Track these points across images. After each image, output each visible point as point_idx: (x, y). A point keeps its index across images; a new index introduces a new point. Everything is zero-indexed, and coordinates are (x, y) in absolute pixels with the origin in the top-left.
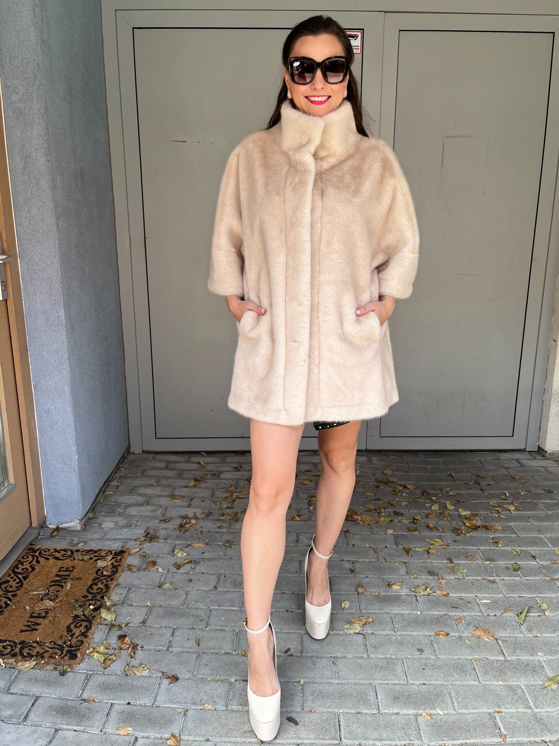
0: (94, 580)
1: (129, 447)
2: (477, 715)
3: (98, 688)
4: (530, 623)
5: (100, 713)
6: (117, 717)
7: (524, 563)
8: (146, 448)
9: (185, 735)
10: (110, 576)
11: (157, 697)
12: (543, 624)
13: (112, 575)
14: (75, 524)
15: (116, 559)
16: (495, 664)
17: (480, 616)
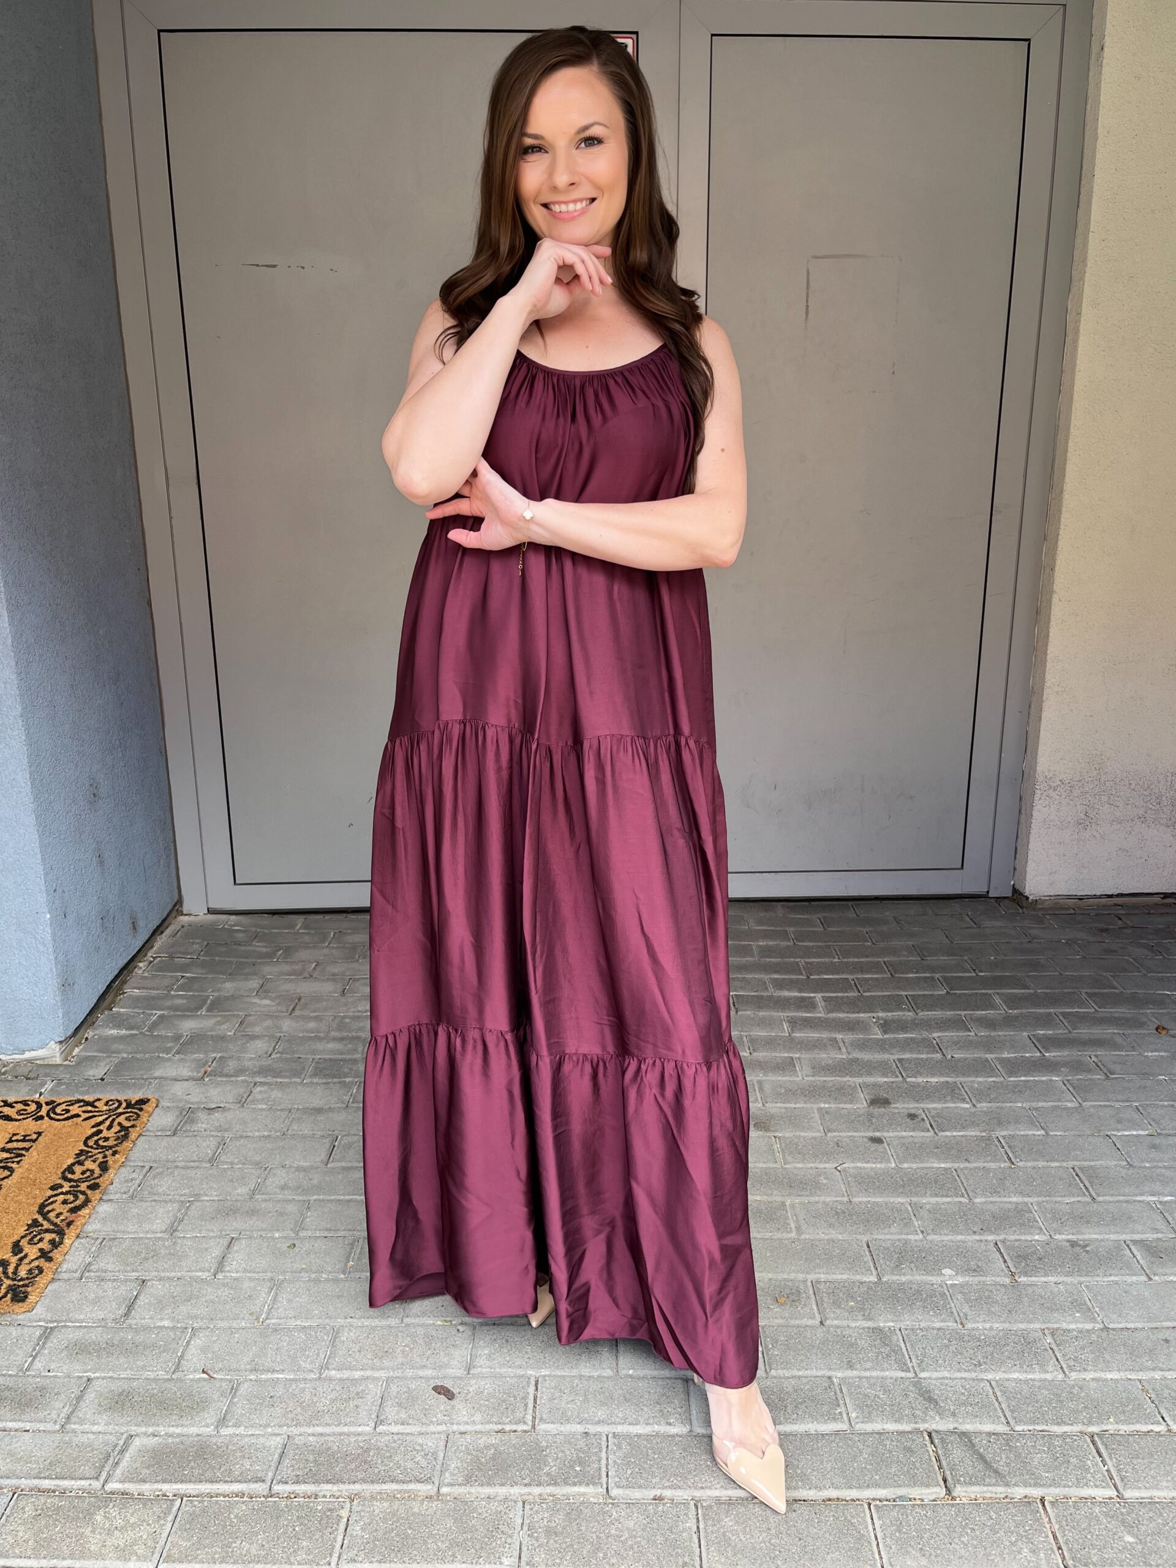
0: (78, 1155)
1: (180, 902)
2: (804, 1380)
3: (65, 1352)
4: (938, 1216)
5: (63, 1396)
6: (97, 1401)
7: (947, 1105)
8: (215, 905)
9: (227, 1427)
10: (111, 1147)
11: (182, 1362)
12: (961, 1218)
13: (116, 1145)
14: (51, 1052)
15: (128, 1115)
16: (856, 1289)
17: (841, 1203)
